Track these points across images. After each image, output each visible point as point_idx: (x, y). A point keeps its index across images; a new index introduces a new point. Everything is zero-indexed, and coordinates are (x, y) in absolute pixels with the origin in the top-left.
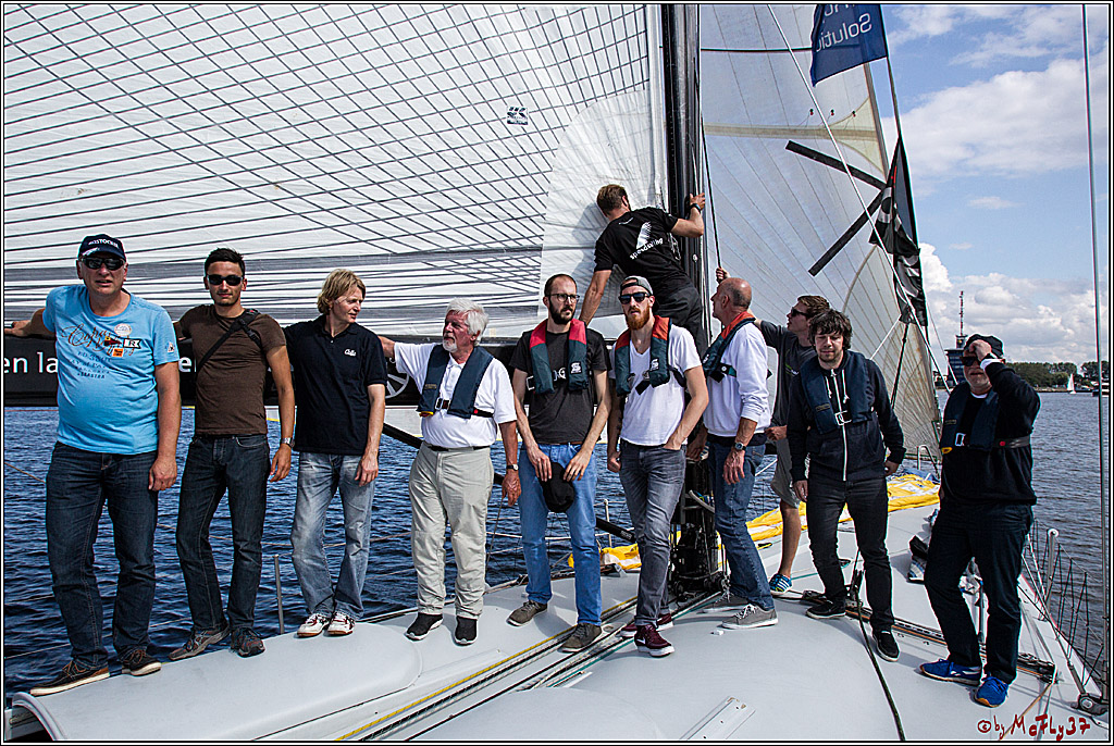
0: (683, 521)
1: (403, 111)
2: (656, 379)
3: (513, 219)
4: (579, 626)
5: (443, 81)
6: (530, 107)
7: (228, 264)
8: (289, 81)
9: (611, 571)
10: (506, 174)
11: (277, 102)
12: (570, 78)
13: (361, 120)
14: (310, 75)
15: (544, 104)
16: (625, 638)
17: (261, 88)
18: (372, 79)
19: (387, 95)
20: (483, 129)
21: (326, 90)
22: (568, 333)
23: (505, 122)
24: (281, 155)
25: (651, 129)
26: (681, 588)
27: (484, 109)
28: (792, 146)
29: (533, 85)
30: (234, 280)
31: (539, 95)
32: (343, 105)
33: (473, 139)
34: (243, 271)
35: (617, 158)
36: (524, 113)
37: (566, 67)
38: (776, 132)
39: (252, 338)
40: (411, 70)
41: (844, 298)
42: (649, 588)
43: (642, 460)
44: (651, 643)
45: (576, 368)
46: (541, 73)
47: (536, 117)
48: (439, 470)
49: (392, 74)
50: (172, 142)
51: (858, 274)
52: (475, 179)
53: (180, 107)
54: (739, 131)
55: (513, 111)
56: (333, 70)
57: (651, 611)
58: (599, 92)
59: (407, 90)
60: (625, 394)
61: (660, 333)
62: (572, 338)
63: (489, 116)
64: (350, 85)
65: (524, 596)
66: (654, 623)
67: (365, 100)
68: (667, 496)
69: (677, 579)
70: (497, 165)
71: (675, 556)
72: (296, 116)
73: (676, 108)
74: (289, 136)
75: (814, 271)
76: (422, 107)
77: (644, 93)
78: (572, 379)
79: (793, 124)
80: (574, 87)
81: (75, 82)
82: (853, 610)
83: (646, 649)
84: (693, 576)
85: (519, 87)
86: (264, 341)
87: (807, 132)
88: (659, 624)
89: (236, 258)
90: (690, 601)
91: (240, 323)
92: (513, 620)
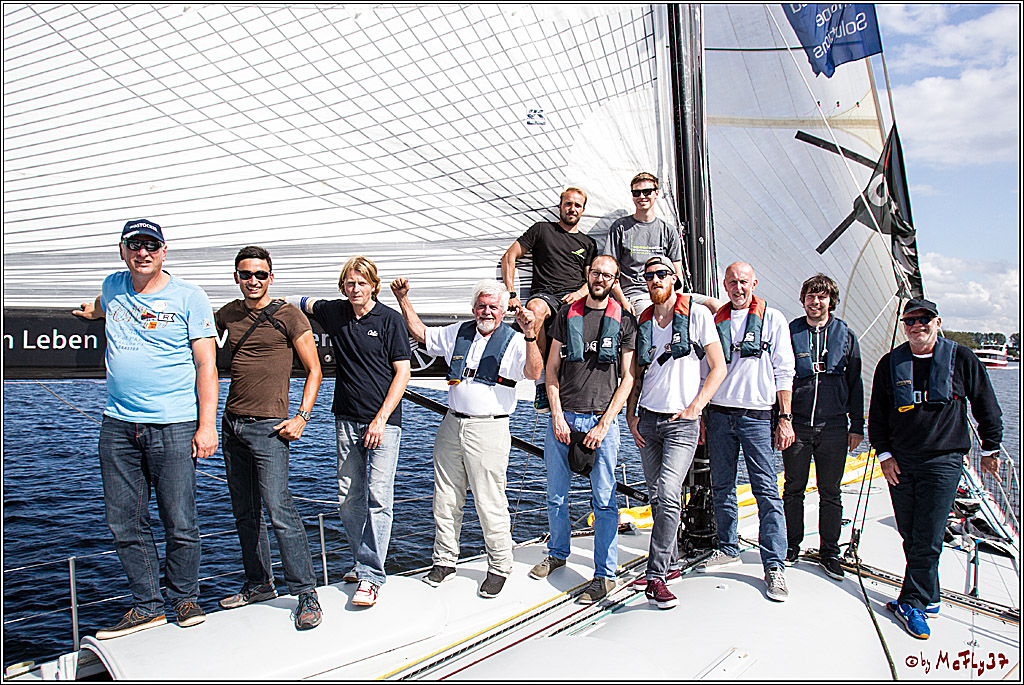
0: (692, 483)
1: (433, 118)
2: (676, 351)
3: (533, 210)
4: (594, 580)
5: (469, 90)
6: (547, 107)
7: (257, 261)
8: (333, 97)
9: (626, 529)
10: (526, 170)
11: (324, 115)
12: (584, 80)
13: (396, 127)
14: (353, 91)
15: (560, 105)
16: (637, 591)
17: (310, 103)
18: (406, 92)
19: (419, 105)
20: (505, 131)
21: (367, 103)
22: (605, 310)
23: (525, 123)
24: (327, 158)
25: (658, 123)
26: (691, 545)
27: (505, 112)
28: (800, 136)
29: (550, 88)
30: (262, 275)
31: (556, 98)
32: (382, 115)
33: (496, 140)
34: (270, 267)
35: (628, 151)
36: (542, 114)
37: (581, 71)
38: (785, 124)
39: (278, 327)
40: (441, 81)
41: (849, 275)
42: (660, 546)
43: (659, 427)
44: (658, 595)
45: (607, 343)
46: (558, 78)
47: (554, 118)
48: (461, 435)
49: (424, 86)
51: (862, 252)
52: (498, 175)
53: (240, 119)
54: (752, 122)
55: (532, 113)
56: (373, 85)
57: (660, 567)
58: (611, 92)
59: (437, 100)
60: (646, 365)
61: (682, 309)
62: (607, 314)
63: (510, 118)
64: (387, 97)
65: (544, 553)
66: (663, 578)
67: (401, 110)
68: (680, 459)
69: (688, 537)
70: (519, 163)
71: (685, 515)
72: (340, 127)
73: (683, 103)
74: (333, 143)
75: (821, 249)
76: (450, 113)
77: (652, 90)
78: (602, 352)
79: (801, 116)
80: (588, 89)
82: (852, 566)
83: (654, 602)
84: (702, 534)
85: (537, 90)
86: (288, 329)
87: (814, 123)
88: (667, 579)
89: (264, 255)
90: (699, 557)
91: (265, 313)
92: (534, 574)
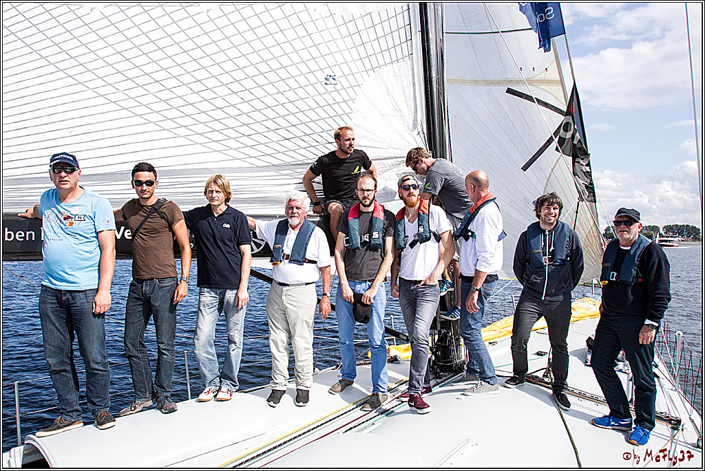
0: (439, 328)
1: (261, 80)
2: (422, 239)
3: (329, 143)
4: (373, 394)
5: (285, 61)
6: (338, 73)
7: (146, 173)
8: (192, 66)
9: (394, 360)
10: (324, 115)
11: (186, 79)
12: (363, 55)
13: (236, 87)
14: (206, 62)
15: (347, 72)
17: (176, 71)
18: (242, 62)
19: (251, 71)
20: (310, 89)
21: (215, 70)
22: (373, 212)
23: (323, 84)
24: (189, 110)
25: (414, 84)
26: (438, 370)
27: (310, 76)
28: (509, 91)
29: (340, 60)
30: (150, 183)
31: (344, 67)
32: (226, 79)
33: (304, 95)
35: (394, 103)
36: (335, 77)
37: (361, 49)
38: (499, 83)
39: (163, 218)
40: (266, 55)
41: (544, 185)
42: (417, 371)
43: (413, 290)
44: (417, 404)
45: (375, 235)
46: (346, 53)
47: (343, 80)
48: (283, 297)
49: (254, 58)
50: (125, 104)
51: (553, 170)
52: (305, 119)
53: (130, 84)
54: (476, 82)
55: (328, 77)
56: (219, 58)
57: (417, 385)
58: (382, 63)
59: (263, 68)
60: (402, 249)
61: (424, 210)
62: (375, 215)
63: (313, 80)
64: (229, 66)
66: (420, 392)
67: (239, 75)
68: (428, 311)
69: (436, 365)
70: (319, 111)
71: (434, 350)
72: (197, 87)
73: (430, 71)
74: (193, 98)
75: (525, 168)
76: (272, 77)
77: (409, 62)
78: (373, 242)
79: (510, 77)
80: (366, 61)
81: (70, 72)
82: (548, 384)
83: (414, 409)
84: (446, 363)
85: (331, 61)
86: (169, 218)
87: (518, 82)
88: (422, 393)
90: (444, 378)
91: (154, 208)
92: (332, 391)
